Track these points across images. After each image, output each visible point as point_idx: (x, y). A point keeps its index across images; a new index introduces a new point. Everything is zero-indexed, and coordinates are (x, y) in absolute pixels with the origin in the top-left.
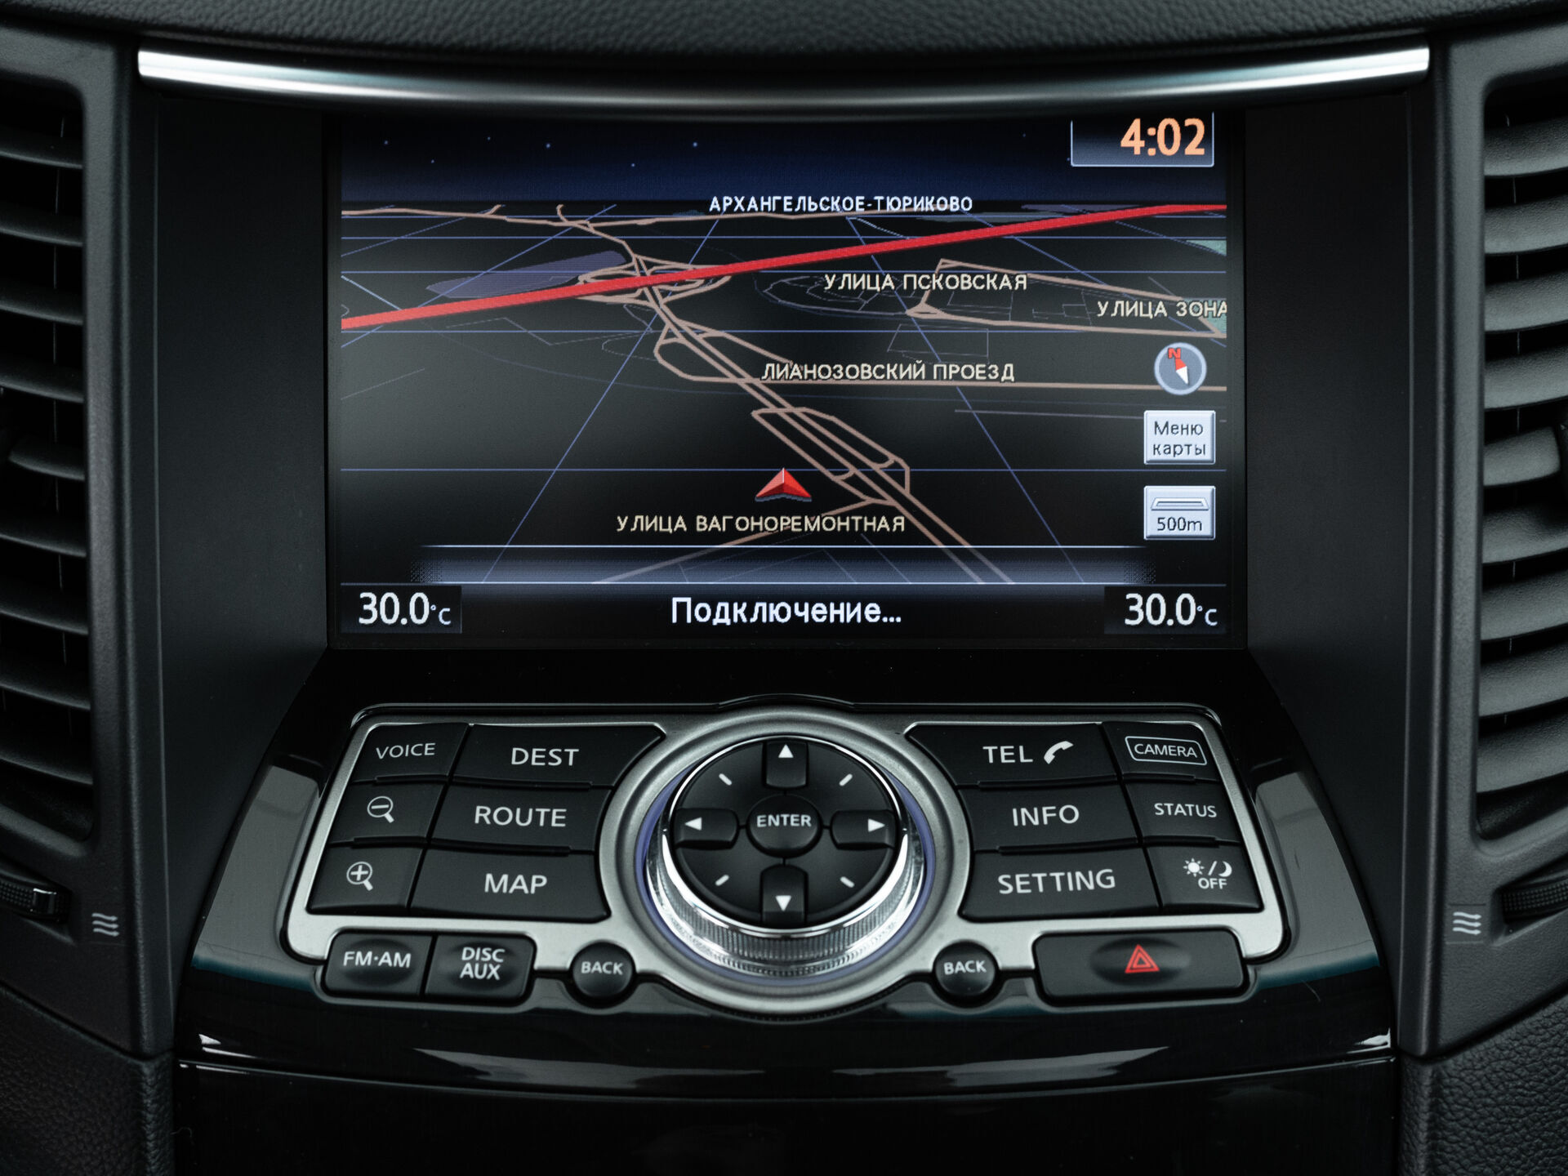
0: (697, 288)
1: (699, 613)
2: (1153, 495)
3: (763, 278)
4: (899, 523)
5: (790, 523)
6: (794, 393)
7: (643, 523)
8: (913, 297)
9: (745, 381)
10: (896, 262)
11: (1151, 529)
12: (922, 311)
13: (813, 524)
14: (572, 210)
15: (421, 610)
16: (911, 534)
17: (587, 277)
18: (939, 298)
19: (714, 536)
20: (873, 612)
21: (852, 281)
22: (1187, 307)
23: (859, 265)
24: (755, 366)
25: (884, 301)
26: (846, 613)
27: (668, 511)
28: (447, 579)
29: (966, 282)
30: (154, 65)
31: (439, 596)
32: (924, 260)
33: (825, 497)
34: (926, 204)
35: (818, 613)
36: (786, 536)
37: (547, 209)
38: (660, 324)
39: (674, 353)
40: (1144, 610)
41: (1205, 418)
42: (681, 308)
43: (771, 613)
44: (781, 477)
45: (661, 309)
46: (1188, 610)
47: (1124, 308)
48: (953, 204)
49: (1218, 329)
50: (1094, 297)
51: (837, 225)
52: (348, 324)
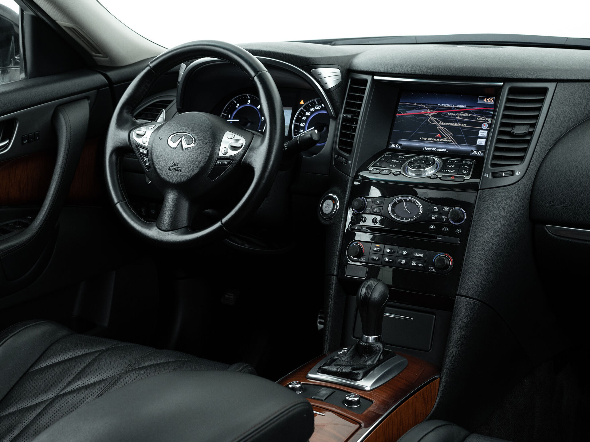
0: (434, 113)
1: (426, 149)
2: (479, 140)
3: (442, 113)
4: (450, 141)
5: (438, 140)
6: (442, 126)
7: (423, 138)
8: (457, 116)
9: (437, 124)
10: (456, 112)
11: (478, 143)
12: (458, 118)
13: (441, 140)
14: (423, 104)
15: (397, 146)
16: (451, 142)
17: (423, 112)
18: (460, 116)
19: (430, 141)
20: (445, 150)
21: (451, 114)
22: (487, 119)
23: (452, 112)
24: (438, 122)
25: (454, 116)
26: (442, 150)
27: (425, 137)
28: (400, 143)
29: (463, 115)
30: (375, 77)
31: (400, 145)
32: (459, 112)
33: (443, 137)
34: (461, 106)
35: (439, 150)
36: (438, 141)
37: (420, 104)
38: (430, 117)
39: (431, 121)
40: (475, 153)
41: (486, 132)
42: (432, 116)
43: (434, 149)
44: (438, 135)
45: (430, 116)
46: (480, 153)
47: (480, 119)
48: (464, 106)
49: (490, 122)
50: (477, 117)
51: (451, 108)
52: (397, 115)
